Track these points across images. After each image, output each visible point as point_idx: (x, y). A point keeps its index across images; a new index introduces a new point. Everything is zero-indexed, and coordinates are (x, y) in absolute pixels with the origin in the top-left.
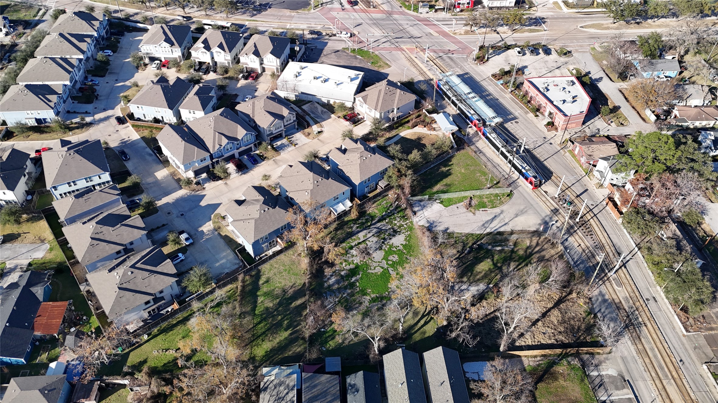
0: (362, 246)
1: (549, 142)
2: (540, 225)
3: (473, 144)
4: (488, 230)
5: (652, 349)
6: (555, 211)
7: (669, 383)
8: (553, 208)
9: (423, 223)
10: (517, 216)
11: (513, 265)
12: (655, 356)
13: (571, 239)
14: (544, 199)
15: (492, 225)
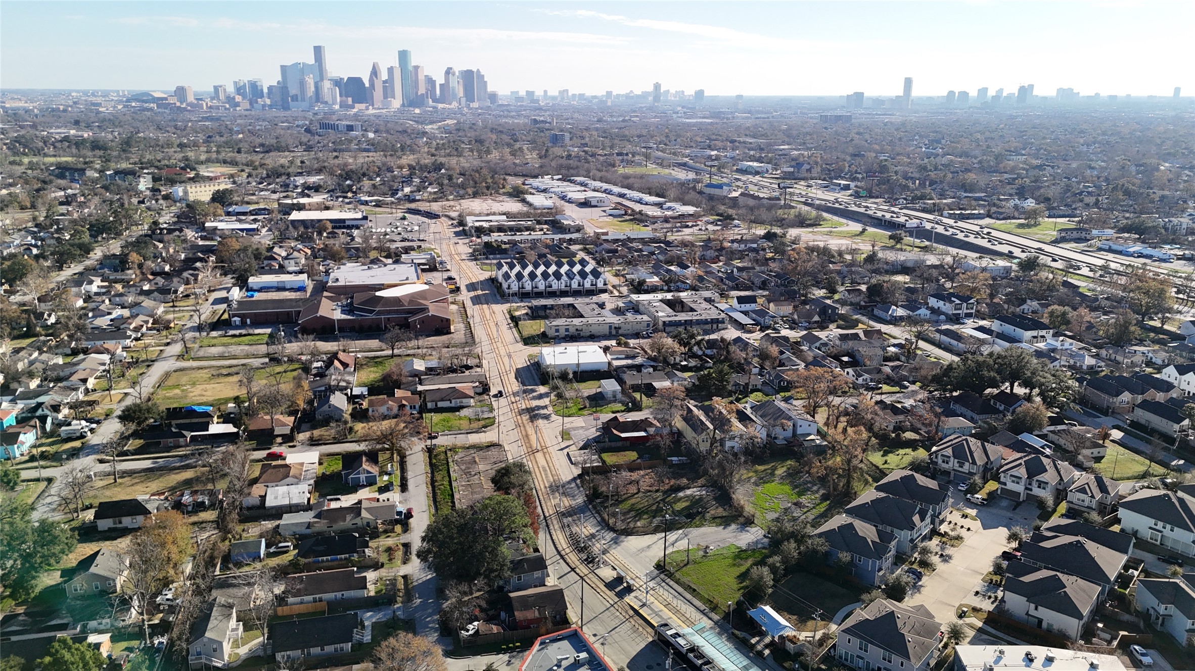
0: (805, 510)
1: (598, 638)
2: (623, 541)
3: (716, 623)
4: (681, 531)
5: (547, 477)
6: (605, 552)
7: (544, 468)
8: (608, 555)
9: (753, 530)
10: (649, 547)
11: (654, 508)
12: (546, 474)
13: (593, 531)
14: (616, 562)
15: (676, 536)
